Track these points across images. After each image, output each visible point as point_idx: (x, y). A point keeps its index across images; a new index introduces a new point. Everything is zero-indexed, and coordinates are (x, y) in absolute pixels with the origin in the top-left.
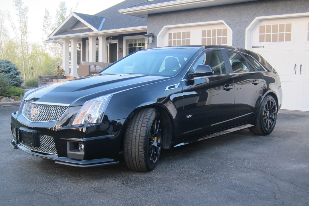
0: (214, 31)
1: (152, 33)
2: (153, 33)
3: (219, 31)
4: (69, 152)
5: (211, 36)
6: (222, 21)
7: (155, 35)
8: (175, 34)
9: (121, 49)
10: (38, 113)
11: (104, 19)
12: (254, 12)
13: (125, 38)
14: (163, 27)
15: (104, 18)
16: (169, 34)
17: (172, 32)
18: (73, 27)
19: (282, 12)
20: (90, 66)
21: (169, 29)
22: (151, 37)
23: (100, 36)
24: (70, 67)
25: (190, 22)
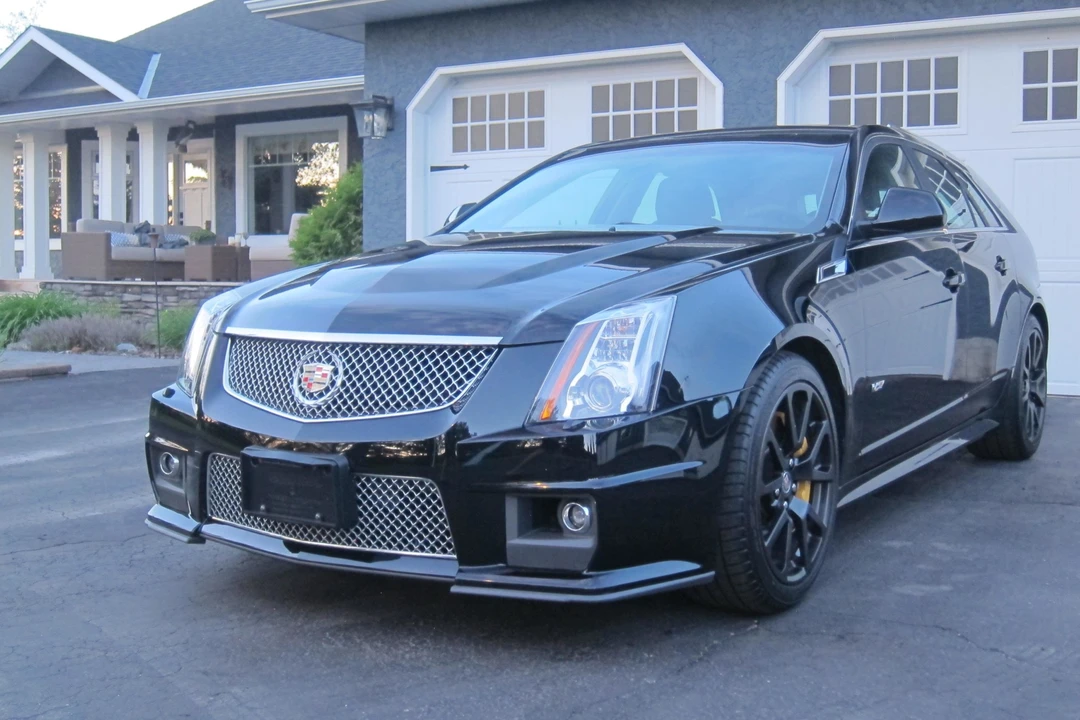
0: (643, 88)
1: (383, 98)
2: (387, 95)
3: (665, 87)
4: (514, 541)
5: (629, 109)
6: (682, 48)
7: (396, 106)
8: (479, 101)
9: (226, 175)
10: (339, 383)
11: (156, 59)
12: (810, 11)
13: (243, 131)
14: (430, 73)
15: (156, 53)
16: (454, 100)
17: (469, 92)
18: (34, 86)
19: (925, 9)
20: (108, 237)
21: (456, 80)
22: (383, 111)
23: (144, 119)
24: (19, 245)
25: (546, 54)
